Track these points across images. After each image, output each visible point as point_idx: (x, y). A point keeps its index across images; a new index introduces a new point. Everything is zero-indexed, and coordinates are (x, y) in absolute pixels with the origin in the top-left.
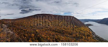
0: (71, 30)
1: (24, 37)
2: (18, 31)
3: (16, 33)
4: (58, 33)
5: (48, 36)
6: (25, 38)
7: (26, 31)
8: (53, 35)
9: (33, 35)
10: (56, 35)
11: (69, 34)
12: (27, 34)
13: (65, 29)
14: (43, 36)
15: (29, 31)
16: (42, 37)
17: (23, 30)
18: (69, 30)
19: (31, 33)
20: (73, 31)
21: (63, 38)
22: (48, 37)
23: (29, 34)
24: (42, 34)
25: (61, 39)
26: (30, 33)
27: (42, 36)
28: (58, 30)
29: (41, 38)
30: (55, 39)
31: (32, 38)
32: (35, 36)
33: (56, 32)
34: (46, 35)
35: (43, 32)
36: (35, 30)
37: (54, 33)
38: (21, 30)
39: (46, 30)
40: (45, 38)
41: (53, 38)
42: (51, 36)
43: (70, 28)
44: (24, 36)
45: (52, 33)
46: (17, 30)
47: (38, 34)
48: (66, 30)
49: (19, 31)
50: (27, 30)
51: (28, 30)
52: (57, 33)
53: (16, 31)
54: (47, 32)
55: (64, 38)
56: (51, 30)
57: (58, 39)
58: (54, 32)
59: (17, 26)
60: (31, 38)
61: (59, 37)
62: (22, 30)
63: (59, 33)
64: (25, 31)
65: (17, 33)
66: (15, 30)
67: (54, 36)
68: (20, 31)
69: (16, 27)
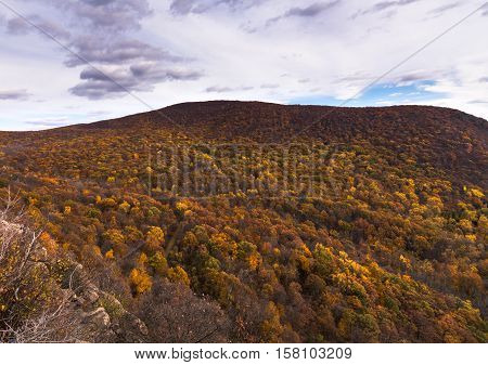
0: (425, 217)
1: (97, 252)
2: (62, 210)
3: (48, 230)
4: (317, 227)
5: (252, 245)
6: (110, 253)
7: (115, 207)
8: (284, 240)
9: (157, 233)
10: (304, 239)
11: (408, 248)
12: (122, 226)
13: (373, 206)
14: (220, 238)
15: (133, 206)
16: (210, 248)
17: (94, 202)
18: (406, 213)
19: (146, 221)
20: (447, 227)
21: (352, 270)
22: (248, 250)
23: (135, 229)
24: (212, 224)
25: (341, 276)
26: (138, 223)
27: (214, 239)
28: (316, 203)
29: (205, 252)
30: (293, 272)
31: (149, 253)
32: (168, 237)
33: (302, 219)
34: (236, 232)
35: (218, 215)
36: (172, 202)
37: (287, 224)
38: (79, 205)
39: (238, 202)
40: (231, 253)
41: (285, 261)
42: (267, 245)
43: (423, 201)
44: (100, 245)
45: (274, 223)
46: (51, 206)
47: (187, 229)
48: (380, 214)
49: (68, 209)
50: (120, 202)
51: (125, 204)
52: (310, 228)
53: (45, 213)
54: (240, 213)
55: (365, 269)
56: (267, 204)
57: (315, 270)
58: (289, 220)
59: (51, 176)
60: (144, 256)
61: (327, 257)
62: (84, 201)
63: (323, 231)
64: (104, 207)
65: (56, 229)
66: (38, 206)
67: (289, 247)
68: (74, 210)
69: (42, 184)
